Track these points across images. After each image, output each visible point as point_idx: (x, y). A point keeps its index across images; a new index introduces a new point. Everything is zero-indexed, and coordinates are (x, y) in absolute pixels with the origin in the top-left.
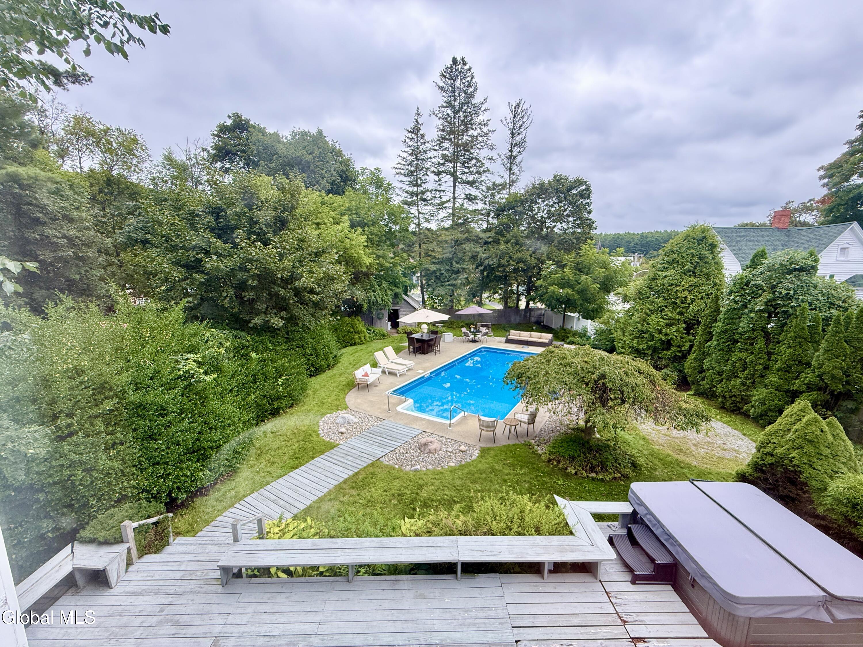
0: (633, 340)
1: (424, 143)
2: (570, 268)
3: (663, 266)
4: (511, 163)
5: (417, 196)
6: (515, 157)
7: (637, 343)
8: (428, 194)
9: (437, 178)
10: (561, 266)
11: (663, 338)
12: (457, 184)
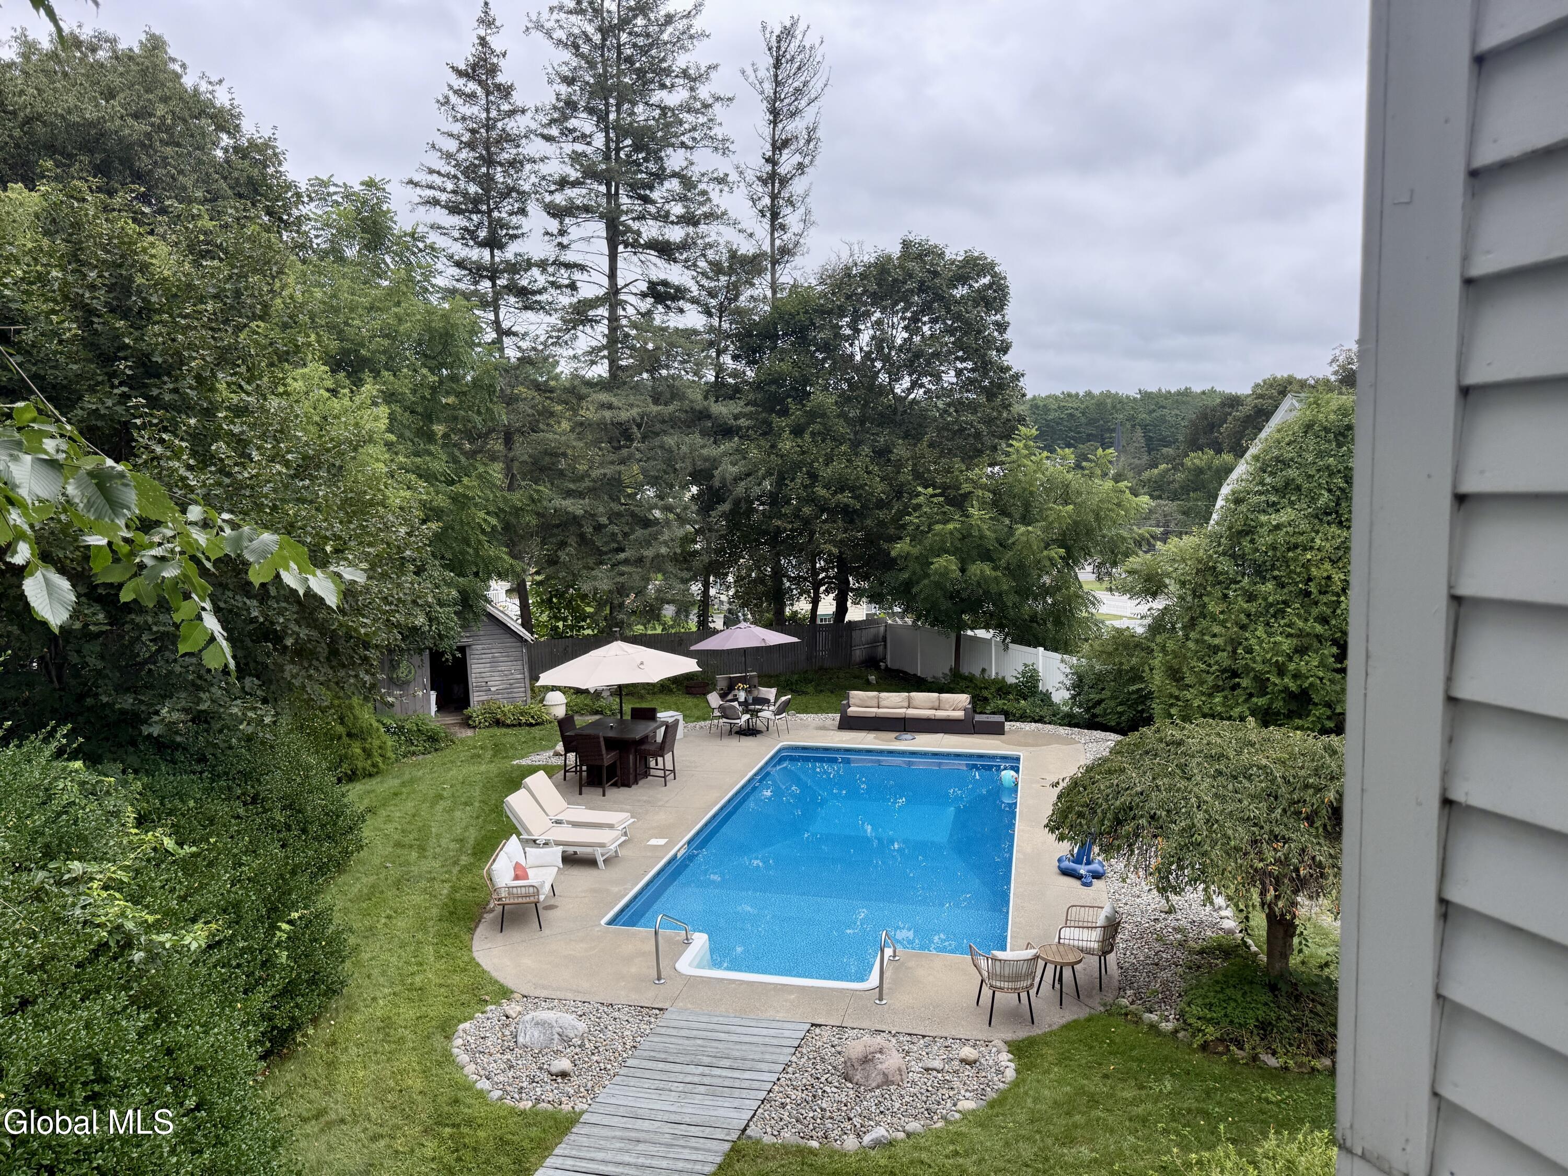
0: (1210, 695)
1: (511, 113)
2: (983, 504)
3: (1263, 498)
4: (774, 197)
5: (493, 279)
6: (784, 181)
7: (1224, 705)
8: (535, 271)
9: (553, 225)
10: (959, 501)
11: (1293, 687)
12: (621, 248)
